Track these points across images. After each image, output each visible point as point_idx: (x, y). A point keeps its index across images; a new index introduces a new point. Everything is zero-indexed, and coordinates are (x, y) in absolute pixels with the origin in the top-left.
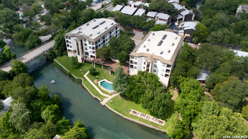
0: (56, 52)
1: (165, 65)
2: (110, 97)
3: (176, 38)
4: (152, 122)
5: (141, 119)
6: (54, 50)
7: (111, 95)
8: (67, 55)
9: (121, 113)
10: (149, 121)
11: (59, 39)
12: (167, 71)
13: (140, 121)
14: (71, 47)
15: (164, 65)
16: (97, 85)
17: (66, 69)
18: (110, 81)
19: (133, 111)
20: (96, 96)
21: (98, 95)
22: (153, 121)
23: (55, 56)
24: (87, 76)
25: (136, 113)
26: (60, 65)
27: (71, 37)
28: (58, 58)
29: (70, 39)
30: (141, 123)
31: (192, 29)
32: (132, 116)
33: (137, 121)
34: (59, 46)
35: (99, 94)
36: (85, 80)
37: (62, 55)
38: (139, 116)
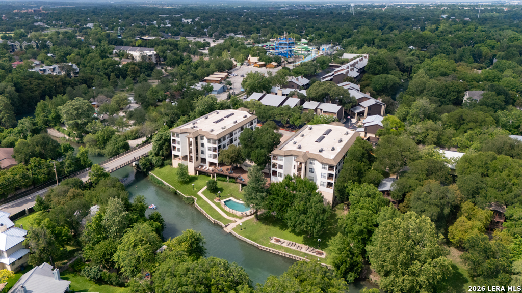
0: (155, 159)
1: (326, 167)
2: (239, 222)
3: (347, 134)
4: (306, 254)
5: (287, 250)
6: (150, 157)
7: (240, 218)
8: (171, 164)
9: (256, 242)
10: (301, 252)
11: (161, 138)
12: (330, 176)
13: (287, 252)
14: (179, 150)
15: (323, 166)
16: (218, 205)
17: (168, 184)
18: (239, 200)
19: (275, 239)
20: (218, 220)
21: (220, 218)
22: (307, 252)
23: (151, 167)
24: (204, 193)
25: (280, 241)
26: (159, 180)
27: (181, 133)
28: (157, 169)
29: (178, 136)
30: (288, 255)
31: (377, 125)
32: (273, 246)
33: (282, 252)
34: (160, 150)
35: (222, 217)
36: (199, 198)
37: (162, 166)
38: (285, 245)
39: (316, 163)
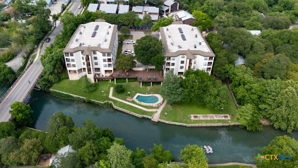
2: (159, 111)
4: (218, 120)
5: (207, 121)
7: (158, 108)
14: (74, 66)
15: (206, 58)
16: (134, 102)
19: (194, 116)
21: (144, 112)
25: (197, 116)
30: (209, 125)
31: (191, 18)
36: (115, 101)
39: (198, 56)
